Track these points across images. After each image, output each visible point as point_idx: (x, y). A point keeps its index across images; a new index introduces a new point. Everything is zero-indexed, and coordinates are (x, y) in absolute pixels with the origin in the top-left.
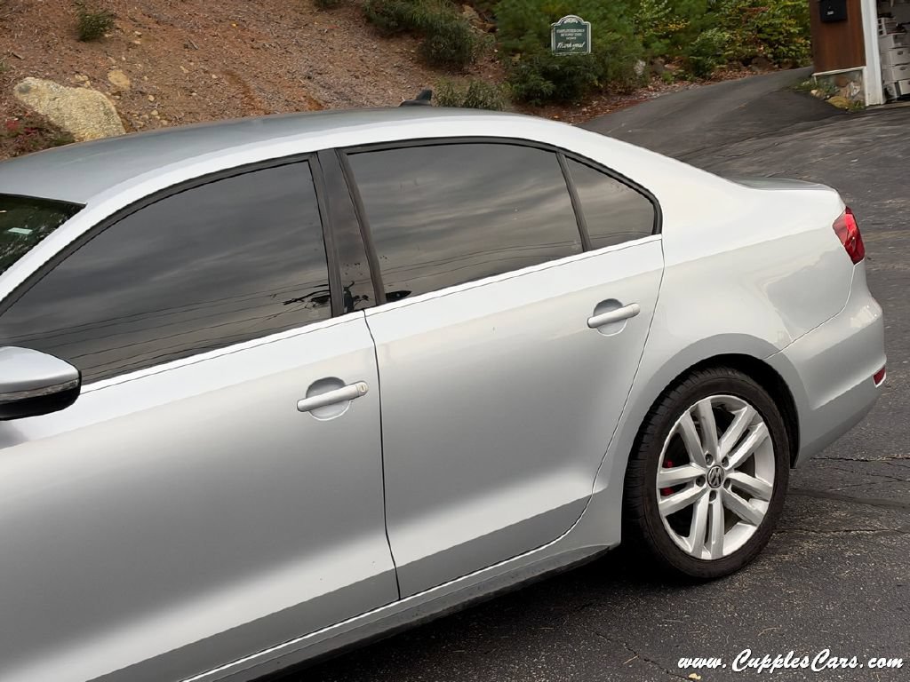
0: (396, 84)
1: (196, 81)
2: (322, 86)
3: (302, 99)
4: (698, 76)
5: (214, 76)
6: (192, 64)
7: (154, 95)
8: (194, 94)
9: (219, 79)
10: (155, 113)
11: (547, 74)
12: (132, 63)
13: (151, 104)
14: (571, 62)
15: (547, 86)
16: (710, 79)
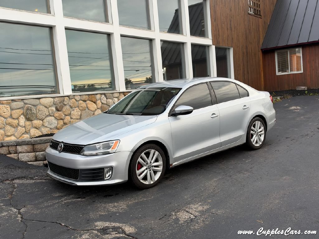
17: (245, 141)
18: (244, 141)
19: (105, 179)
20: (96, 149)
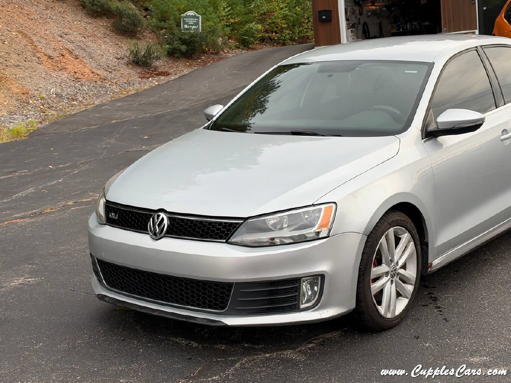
0: (105, 43)
2: (69, 42)
3: (62, 48)
4: (245, 47)
5: (14, 33)
8: (6, 43)
9: (17, 35)
11: (184, 42)
14: (192, 36)
15: (184, 48)
16: (251, 48)
19: (302, 306)
20: (266, 230)
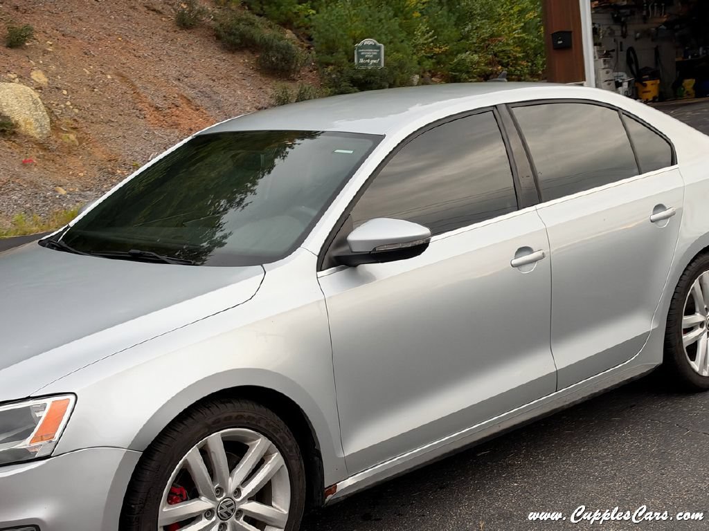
0: (243, 87)
1: (97, 80)
2: (189, 86)
3: (176, 96)
5: (109, 77)
6: (92, 67)
7: (67, 90)
8: (96, 90)
9: (113, 79)
10: (68, 103)
11: (354, 82)
12: (47, 66)
13: (65, 96)
14: (369, 74)
17: (658, 359)
18: (656, 357)
